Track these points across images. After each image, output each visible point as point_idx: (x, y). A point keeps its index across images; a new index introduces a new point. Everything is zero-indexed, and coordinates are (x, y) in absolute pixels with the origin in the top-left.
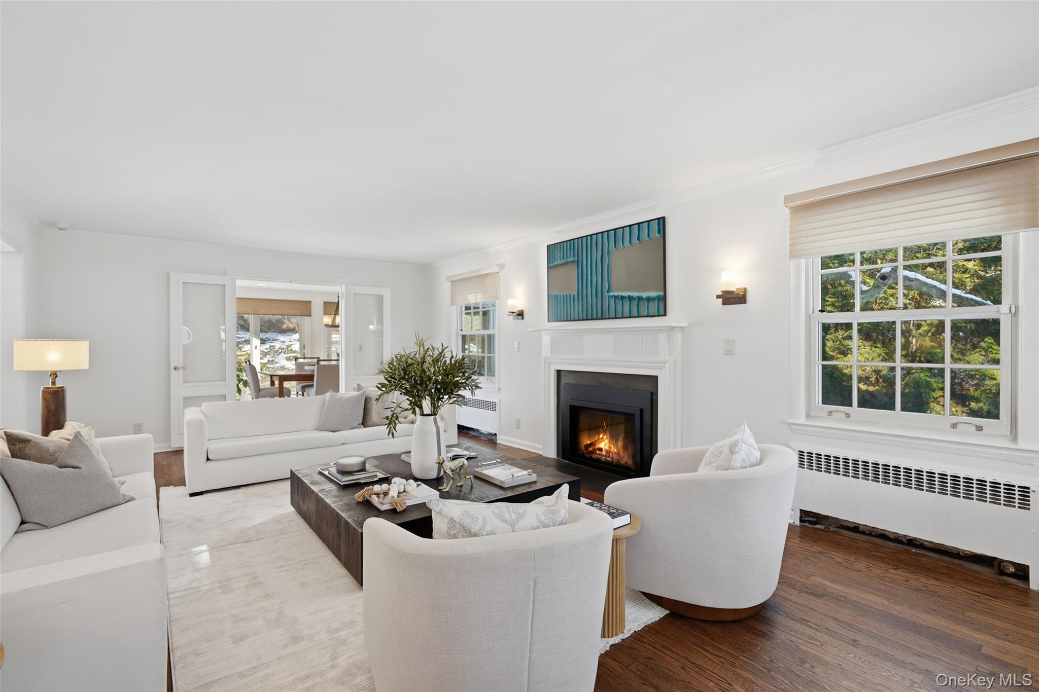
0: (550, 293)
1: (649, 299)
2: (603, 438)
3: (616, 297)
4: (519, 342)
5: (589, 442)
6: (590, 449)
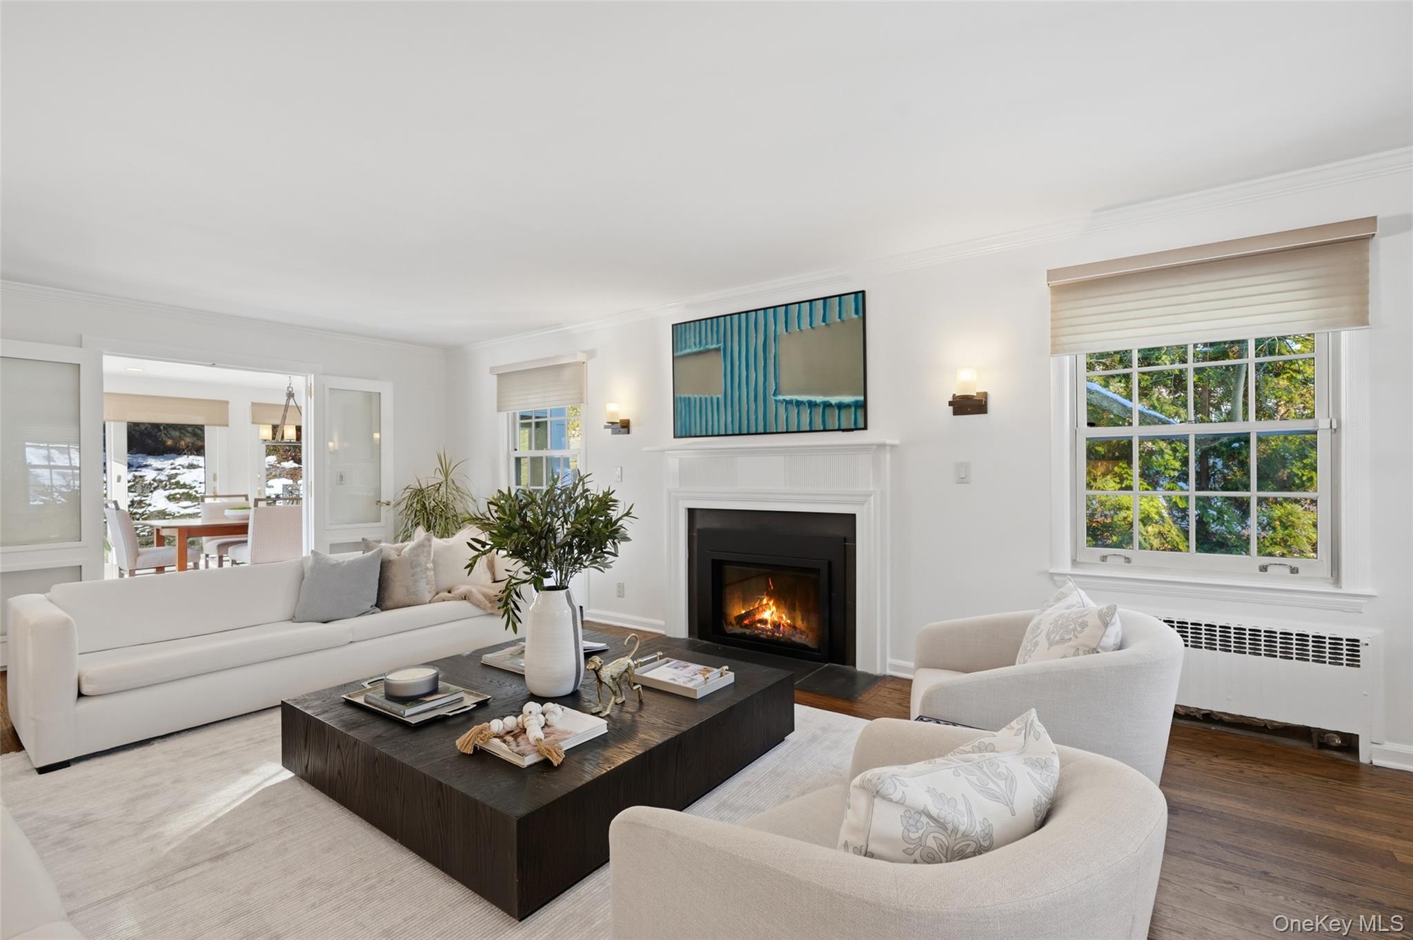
0: (677, 395)
1: (841, 406)
2: (767, 605)
3: (788, 403)
4: (621, 468)
5: (743, 612)
6: (746, 622)
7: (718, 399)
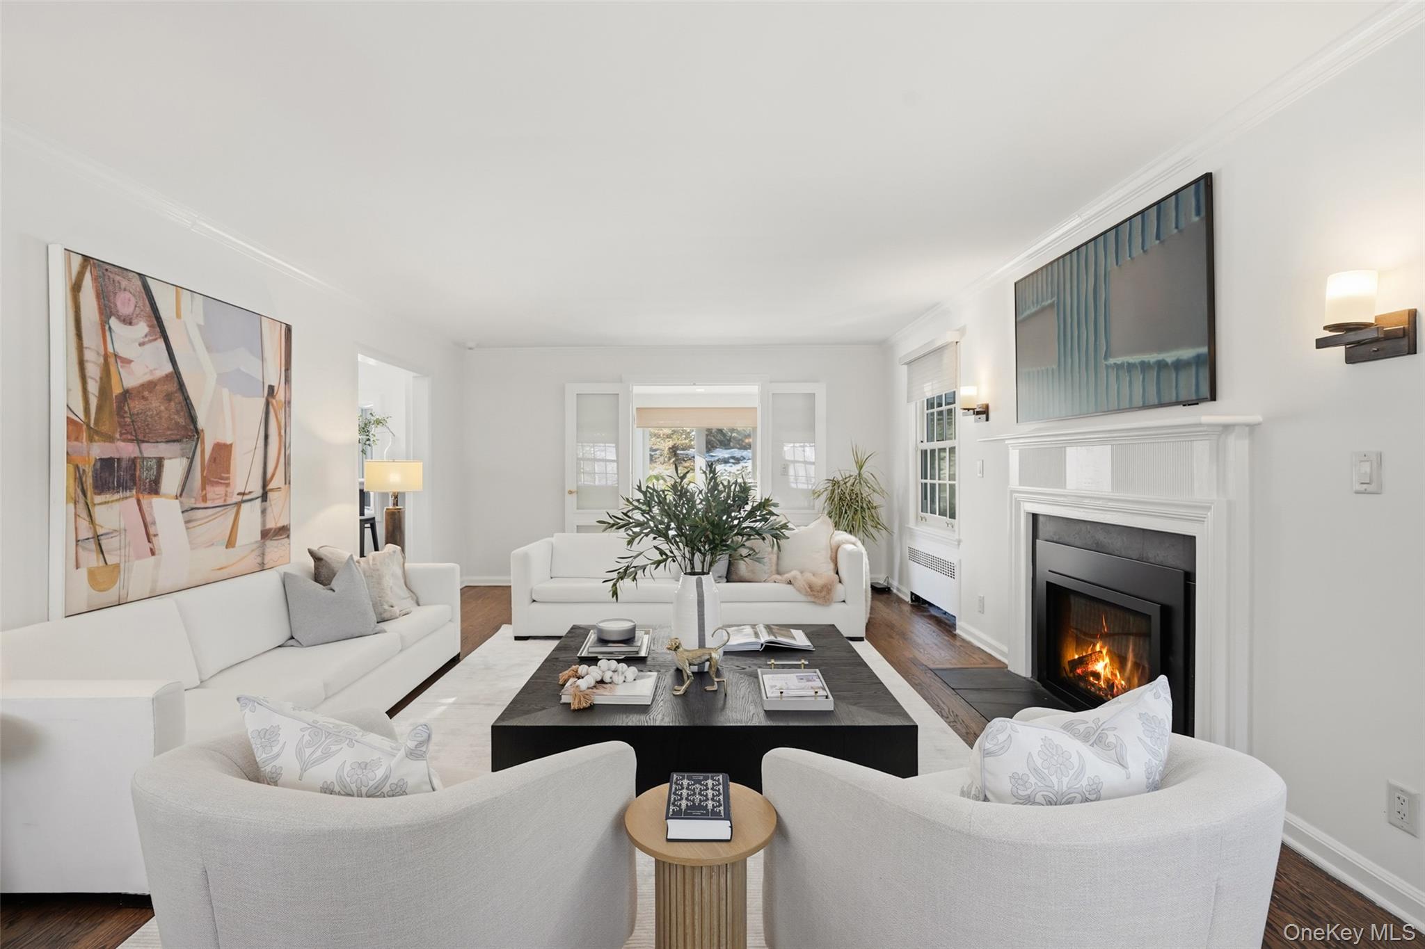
0: (1019, 370)
1: (1178, 366)
2: (1101, 652)
3: (1118, 367)
4: (983, 461)
5: (1076, 657)
6: (1079, 671)
7: (1053, 370)
